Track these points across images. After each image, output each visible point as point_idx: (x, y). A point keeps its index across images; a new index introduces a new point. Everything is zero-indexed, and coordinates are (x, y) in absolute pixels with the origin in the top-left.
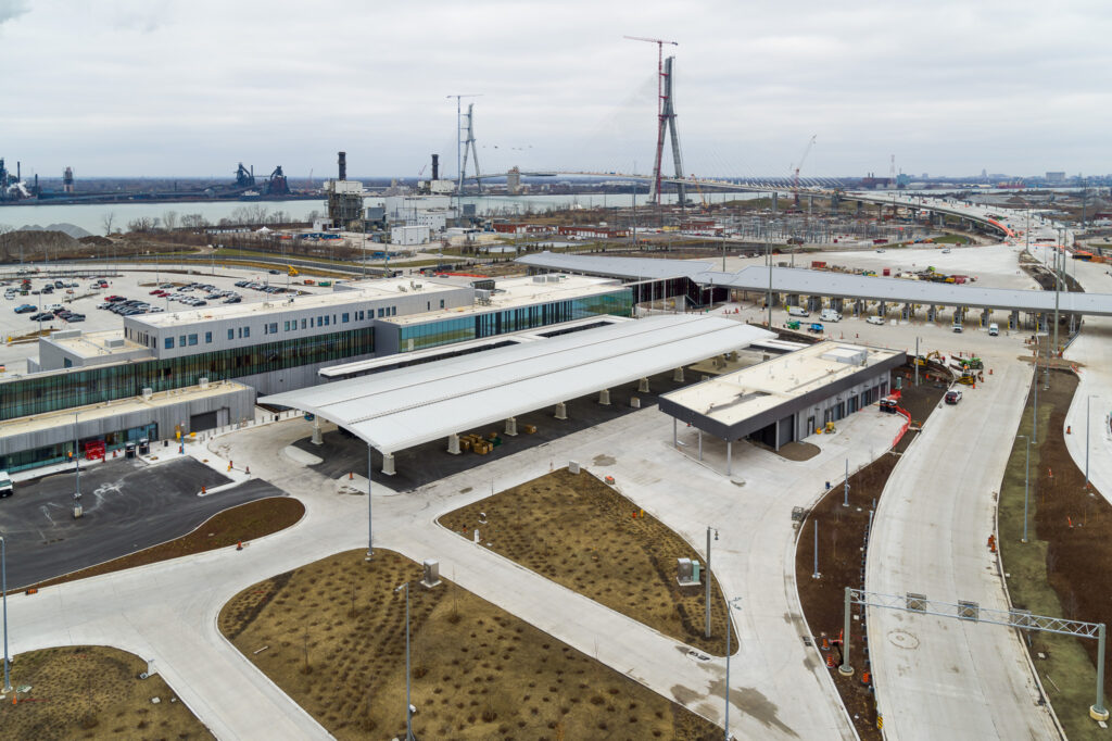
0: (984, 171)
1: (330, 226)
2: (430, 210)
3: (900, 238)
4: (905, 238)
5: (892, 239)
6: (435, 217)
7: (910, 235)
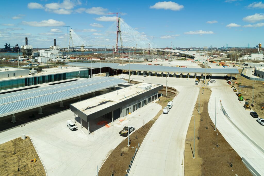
0: (191, 47)
2: (52, 53)
3: (171, 59)
4: (173, 59)
5: (169, 59)
6: (54, 55)
7: (174, 59)
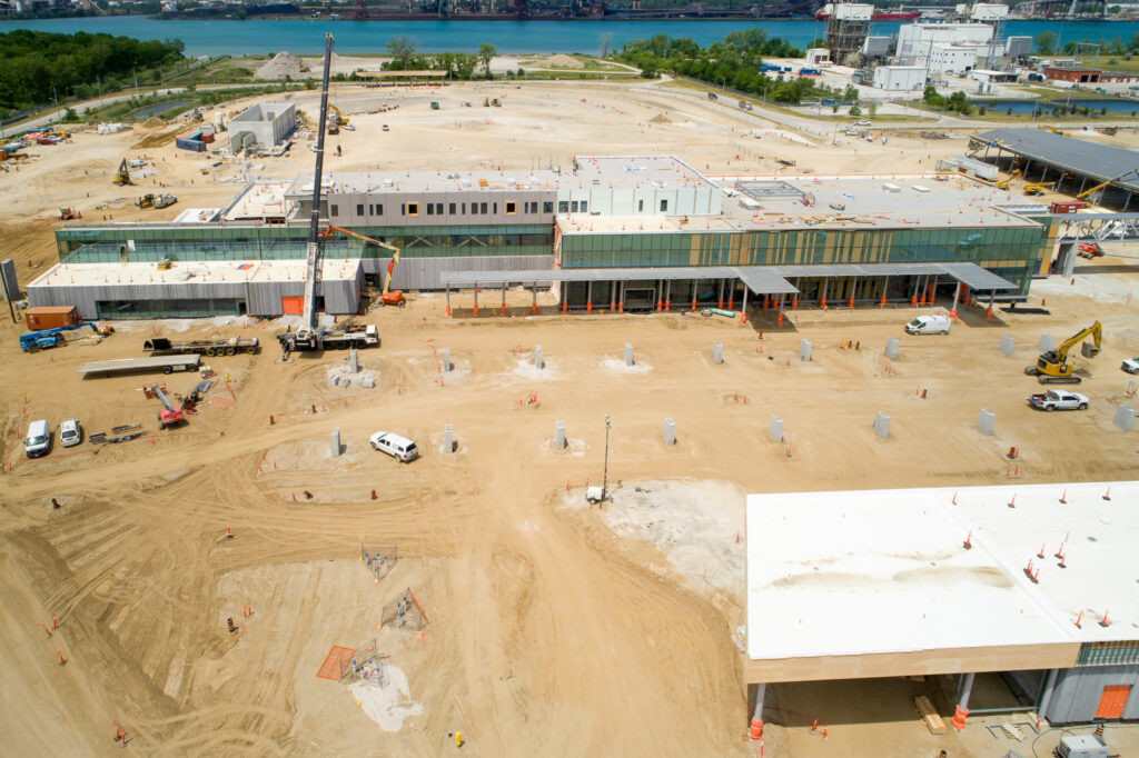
1: (825, 58)
2: (954, 45)
6: (959, 54)
